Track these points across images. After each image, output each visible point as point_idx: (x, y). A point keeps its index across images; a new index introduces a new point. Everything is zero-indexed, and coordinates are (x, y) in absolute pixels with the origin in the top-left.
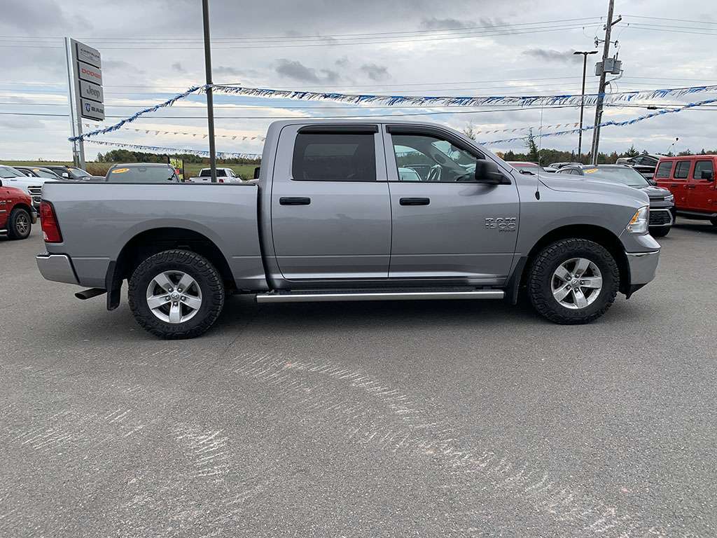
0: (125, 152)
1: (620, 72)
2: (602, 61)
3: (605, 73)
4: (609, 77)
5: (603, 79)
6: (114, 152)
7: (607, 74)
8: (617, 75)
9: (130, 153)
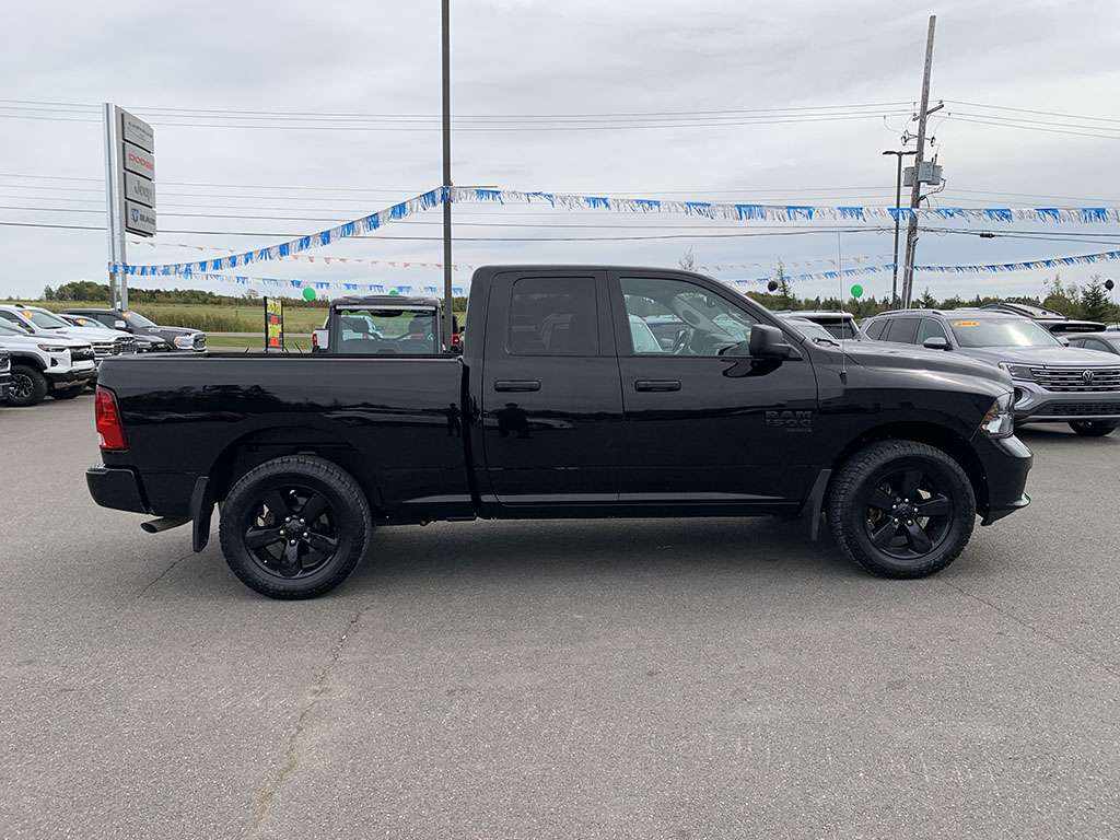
0: (89, 285)
1: (942, 183)
2: (913, 165)
3: (919, 183)
4: (924, 189)
5: (917, 191)
6: (72, 285)
7: (922, 184)
8: (937, 187)
9: (99, 287)
